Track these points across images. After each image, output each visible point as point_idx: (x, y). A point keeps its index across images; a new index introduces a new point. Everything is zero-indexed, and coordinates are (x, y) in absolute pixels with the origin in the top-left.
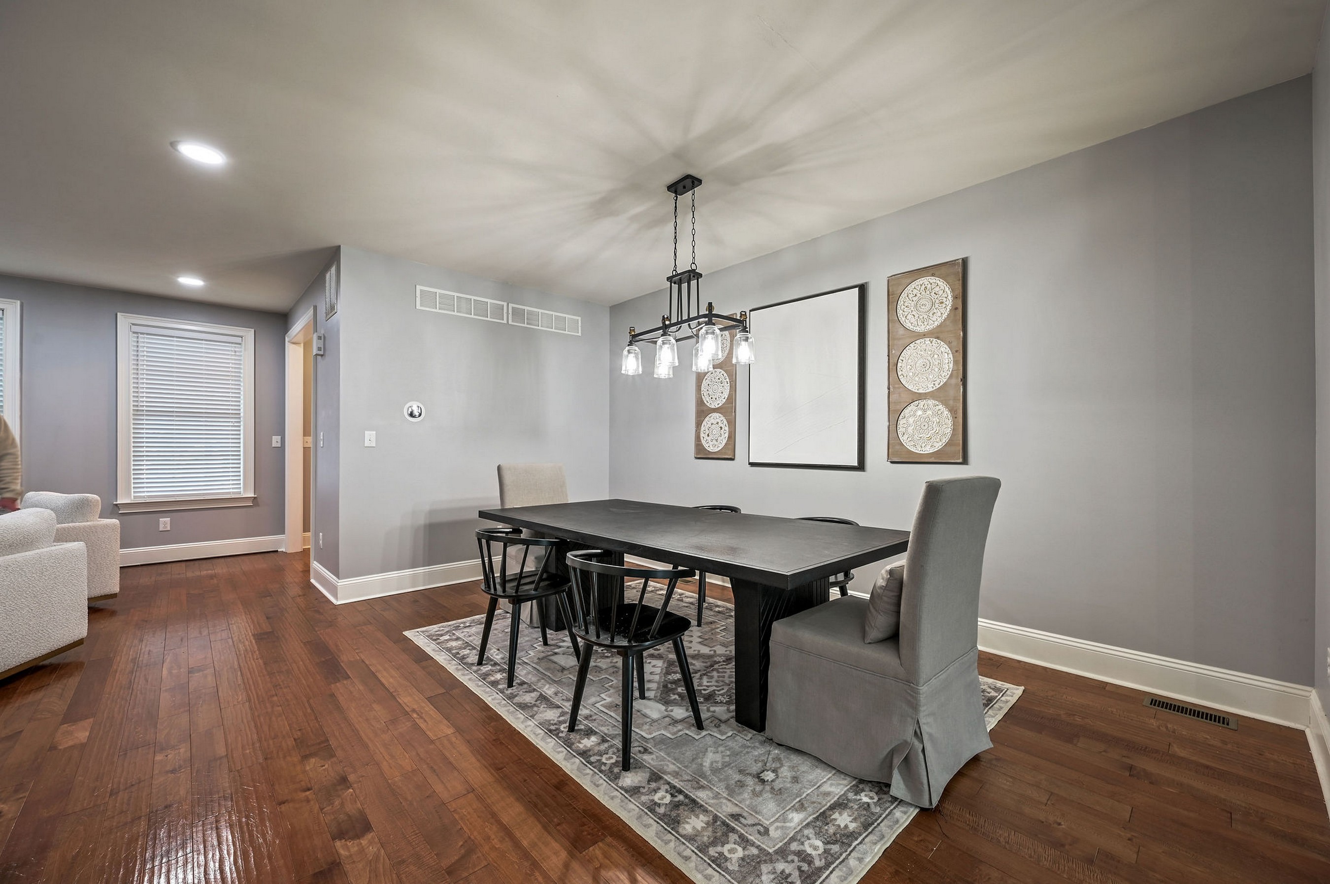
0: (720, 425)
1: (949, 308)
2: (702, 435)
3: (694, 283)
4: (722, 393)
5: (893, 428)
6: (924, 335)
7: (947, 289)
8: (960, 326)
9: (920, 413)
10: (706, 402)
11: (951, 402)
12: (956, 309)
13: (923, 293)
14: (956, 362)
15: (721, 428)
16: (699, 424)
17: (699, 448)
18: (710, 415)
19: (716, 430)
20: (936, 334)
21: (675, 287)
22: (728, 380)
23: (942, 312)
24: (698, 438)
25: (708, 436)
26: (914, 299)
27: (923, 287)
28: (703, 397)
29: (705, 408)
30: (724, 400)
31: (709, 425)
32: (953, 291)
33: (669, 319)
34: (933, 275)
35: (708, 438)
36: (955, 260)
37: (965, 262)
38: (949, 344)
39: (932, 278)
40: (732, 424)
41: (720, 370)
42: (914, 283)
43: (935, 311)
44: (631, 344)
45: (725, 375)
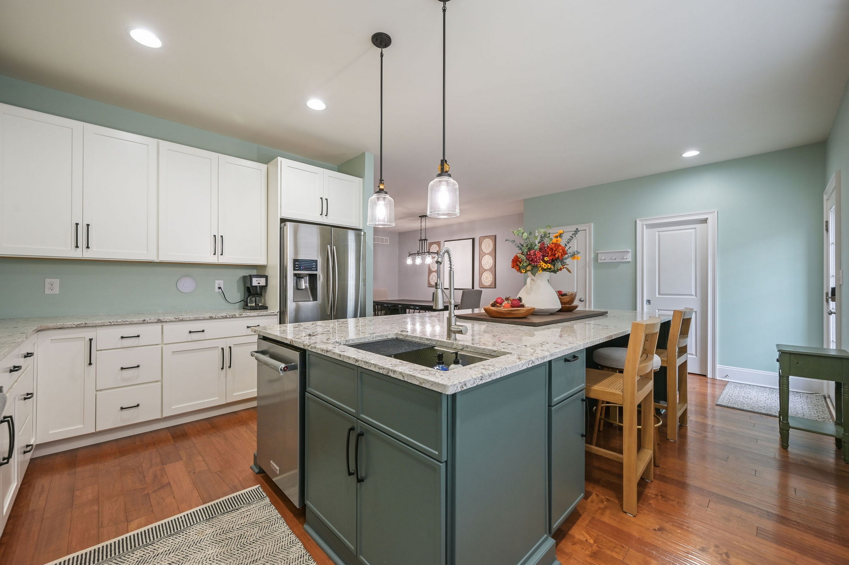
1: (492, 248)
2: (430, 279)
3: (426, 241)
5: (480, 279)
6: (487, 254)
8: (494, 253)
9: (486, 275)
10: (431, 269)
11: (492, 273)
12: (494, 248)
13: (487, 243)
14: (493, 262)
16: (429, 276)
17: (429, 283)
18: (433, 273)
20: (489, 254)
21: (421, 242)
24: (429, 280)
26: (485, 244)
27: (487, 241)
28: (430, 267)
29: (431, 271)
31: (432, 276)
32: (493, 243)
33: (419, 251)
34: (489, 238)
35: (432, 280)
36: (493, 235)
37: (495, 236)
38: (492, 257)
42: (485, 240)
43: (489, 248)
44: (409, 256)
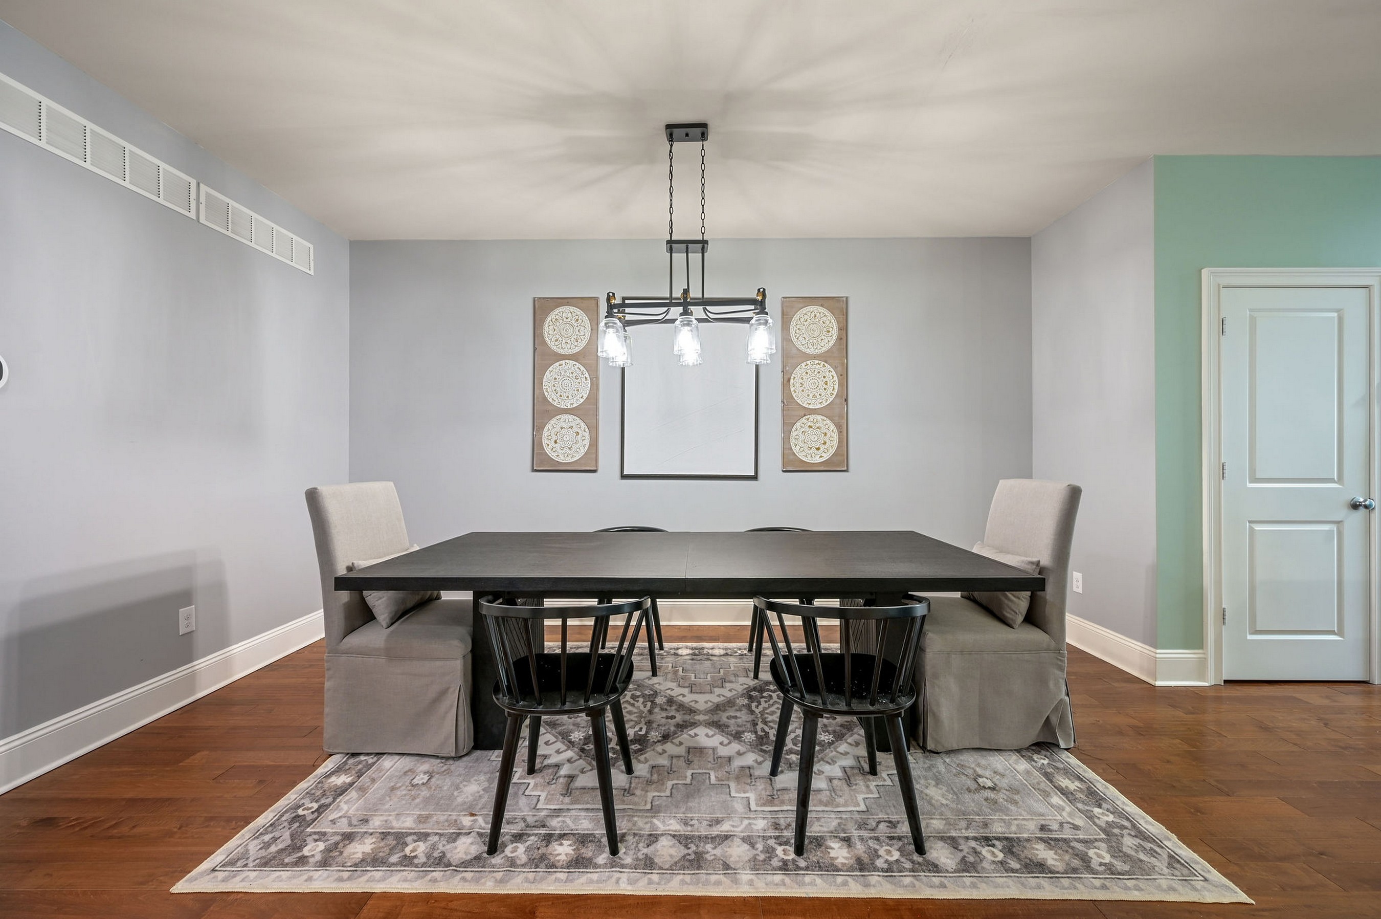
0: (575, 429)
1: (835, 337)
2: (544, 441)
4: (578, 390)
5: (786, 439)
6: (815, 357)
7: (833, 321)
8: (843, 355)
10: (551, 400)
11: (836, 418)
12: (841, 339)
13: (813, 320)
14: (839, 385)
15: (578, 433)
16: (539, 427)
17: (539, 457)
18: (558, 417)
19: (569, 436)
20: (824, 357)
22: (587, 375)
23: (828, 342)
24: (537, 444)
25: (556, 442)
26: (805, 323)
27: (813, 314)
28: (546, 394)
29: (550, 408)
30: (582, 400)
31: (558, 429)
32: (838, 322)
34: (822, 306)
35: (555, 445)
36: (841, 297)
37: (846, 300)
38: (835, 368)
39: (821, 308)
40: (594, 429)
41: (574, 363)
42: (805, 308)
43: (823, 337)
45: (582, 368)
